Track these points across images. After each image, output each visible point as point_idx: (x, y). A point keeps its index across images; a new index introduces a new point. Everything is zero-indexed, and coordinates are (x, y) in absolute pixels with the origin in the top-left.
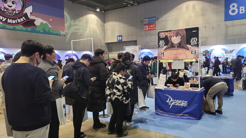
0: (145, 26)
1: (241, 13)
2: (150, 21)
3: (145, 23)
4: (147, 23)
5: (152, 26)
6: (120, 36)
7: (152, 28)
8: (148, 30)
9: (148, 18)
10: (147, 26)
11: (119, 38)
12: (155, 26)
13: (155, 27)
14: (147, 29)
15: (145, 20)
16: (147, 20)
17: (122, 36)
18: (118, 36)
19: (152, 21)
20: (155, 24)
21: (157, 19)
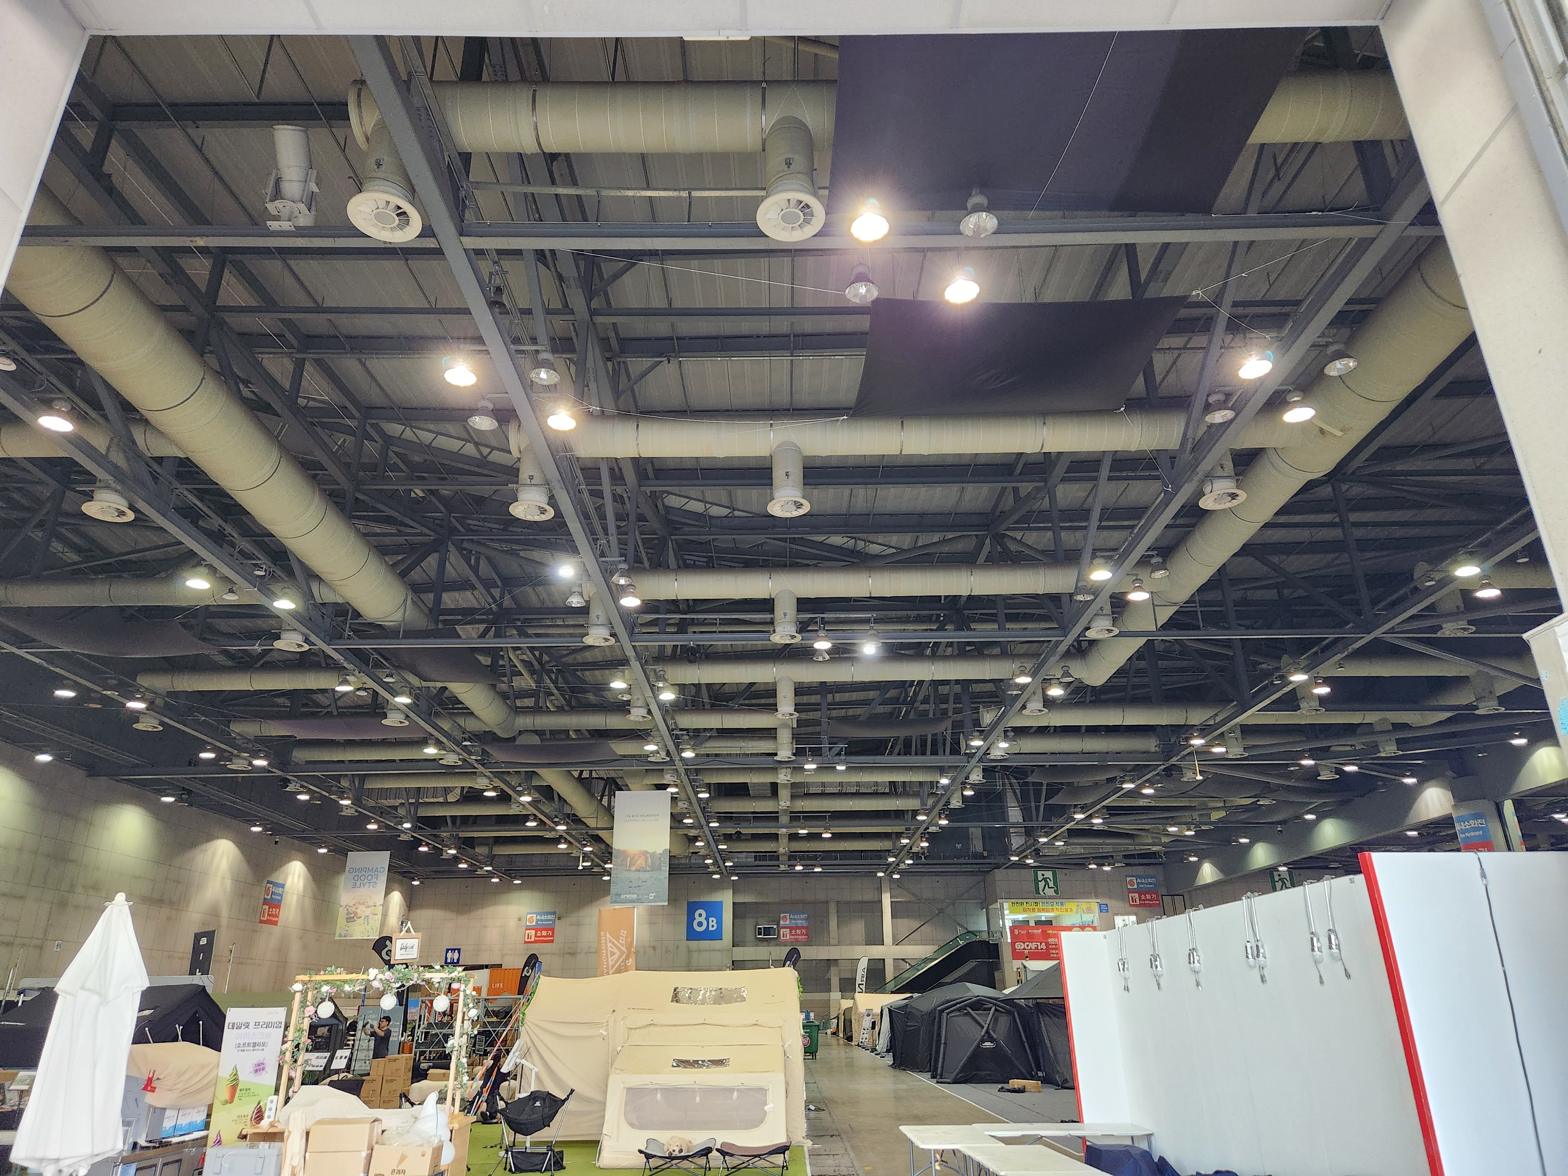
0: (527, 932)
1: (711, 929)
2: (541, 920)
3: (529, 924)
4: (534, 923)
5: (544, 933)
6: (453, 950)
7: (546, 939)
8: (535, 942)
9: (537, 914)
10: (533, 932)
11: (450, 954)
12: (553, 933)
13: (553, 936)
14: (533, 940)
16: (535, 918)
17: (459, 950)
18: (447, 950)
19: (545, 921)
20: (553, 930)
21: (559, 918)
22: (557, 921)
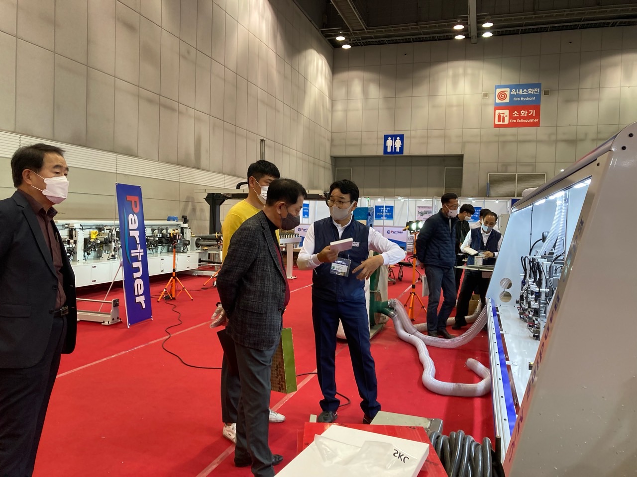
0: (497, 112)
2: (518, 96)
3: (498, 101)
5: (524, 113)
6: (394, 137)
7: (526, 121)
8: (510, 125)
9: (511, 87)
10: (507, 112)
11: (389, 143)
12: (538, 113)
13: (538, 115)
14: (507, 122)
15: (498, 91)
16: (508, 94)
17: (402, 137)
18: (386, 138)
19: (524, 96)
20: (537, 109)
21: (547, 93)
22: (543, 98)
